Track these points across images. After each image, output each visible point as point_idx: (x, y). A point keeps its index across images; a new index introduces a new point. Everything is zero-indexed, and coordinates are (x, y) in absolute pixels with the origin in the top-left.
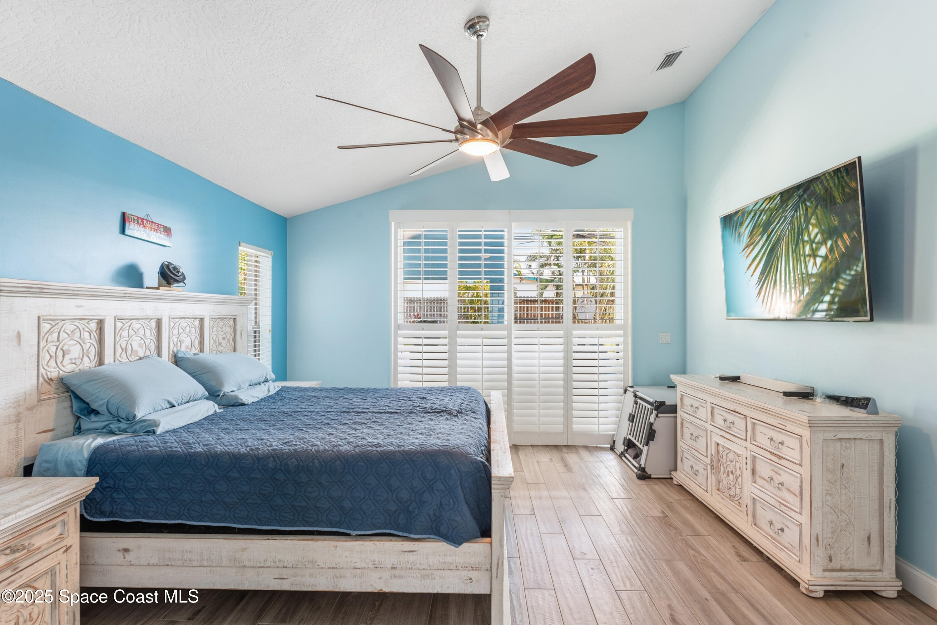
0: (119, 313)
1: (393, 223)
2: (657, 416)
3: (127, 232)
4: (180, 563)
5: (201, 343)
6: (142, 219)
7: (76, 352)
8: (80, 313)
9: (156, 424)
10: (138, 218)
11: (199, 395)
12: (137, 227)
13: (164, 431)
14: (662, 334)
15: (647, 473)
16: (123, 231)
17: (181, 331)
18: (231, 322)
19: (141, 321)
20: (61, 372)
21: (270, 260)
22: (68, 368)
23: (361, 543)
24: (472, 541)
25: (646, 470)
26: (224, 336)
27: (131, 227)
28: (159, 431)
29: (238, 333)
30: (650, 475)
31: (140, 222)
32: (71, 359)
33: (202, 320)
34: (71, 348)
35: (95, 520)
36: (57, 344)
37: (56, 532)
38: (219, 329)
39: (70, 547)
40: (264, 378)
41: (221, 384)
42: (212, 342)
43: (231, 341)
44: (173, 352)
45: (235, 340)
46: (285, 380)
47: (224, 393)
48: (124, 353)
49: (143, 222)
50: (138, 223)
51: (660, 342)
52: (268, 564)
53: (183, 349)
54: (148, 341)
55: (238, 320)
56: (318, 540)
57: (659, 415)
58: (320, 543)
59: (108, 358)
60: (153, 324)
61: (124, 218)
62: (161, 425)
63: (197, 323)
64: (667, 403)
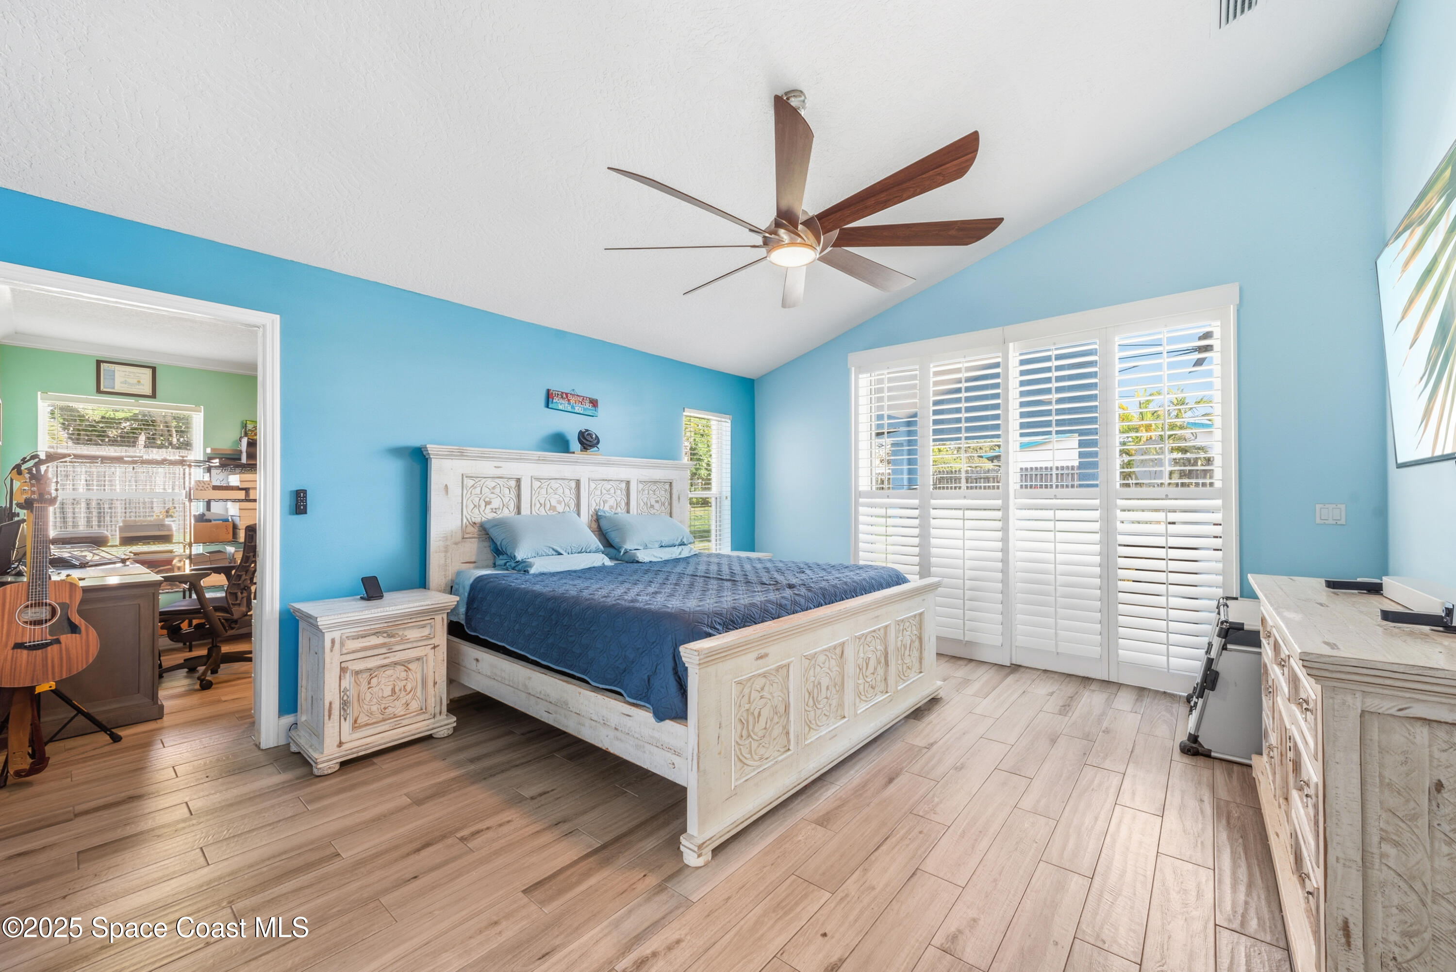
0: (536, 474)
1: (853, 369)
2: (1224, 648)
3: (550, 406)
4: (499, 679)
5: (628, 504)
6: (567, 394)
7: (496, 503)
8: (498, 472)
9: (530, 565)
10: (562, 393)
11: (593, 547)
12: (561, 401)
13: (537, 572)
14: (1322, 506)
15: (1200, 745)
16: (547, 406)
17: (604, 491)
18: (667, 487)
19: (559, 481)
20: (483, 518)
21: (729, 425)
22: (488, 515)
23: (596, 695)
24: (679, 721)
25: (1199, 739)
26: (658, 499)
27: (554, 401)
28: (532, 571)
29: (675, 497)
30: (1210, 751)
31: (564, 396)
32: (492, 509)
33: (628, 483)
34: (492, 500)
35: (469, 633)
36: (480, 496)
37: (426, 632)
38: (651, 492)
39: (438, 646)
40: (679, 540)
41: (624, 541)
42: (642, 504)
43: (667, 504)
44: (595, 510)
45: (671, 504)
46: (753, 550)
47: (626, 549)
48: (542, 508)
49: (567, 397)
50: (562, 397)
51: (1318, 521)
52: (542, 696)
53: (607, 508)
54: (567, 500)
55: (674, 485)
56: (571, 683)
57: (1229, 646)
58: (570, 686)
59: (525, 510)
60: (573, 484)
61: (549, 396)
62: (534, 567)
63: (623, 485)
64: (1246, 627)
